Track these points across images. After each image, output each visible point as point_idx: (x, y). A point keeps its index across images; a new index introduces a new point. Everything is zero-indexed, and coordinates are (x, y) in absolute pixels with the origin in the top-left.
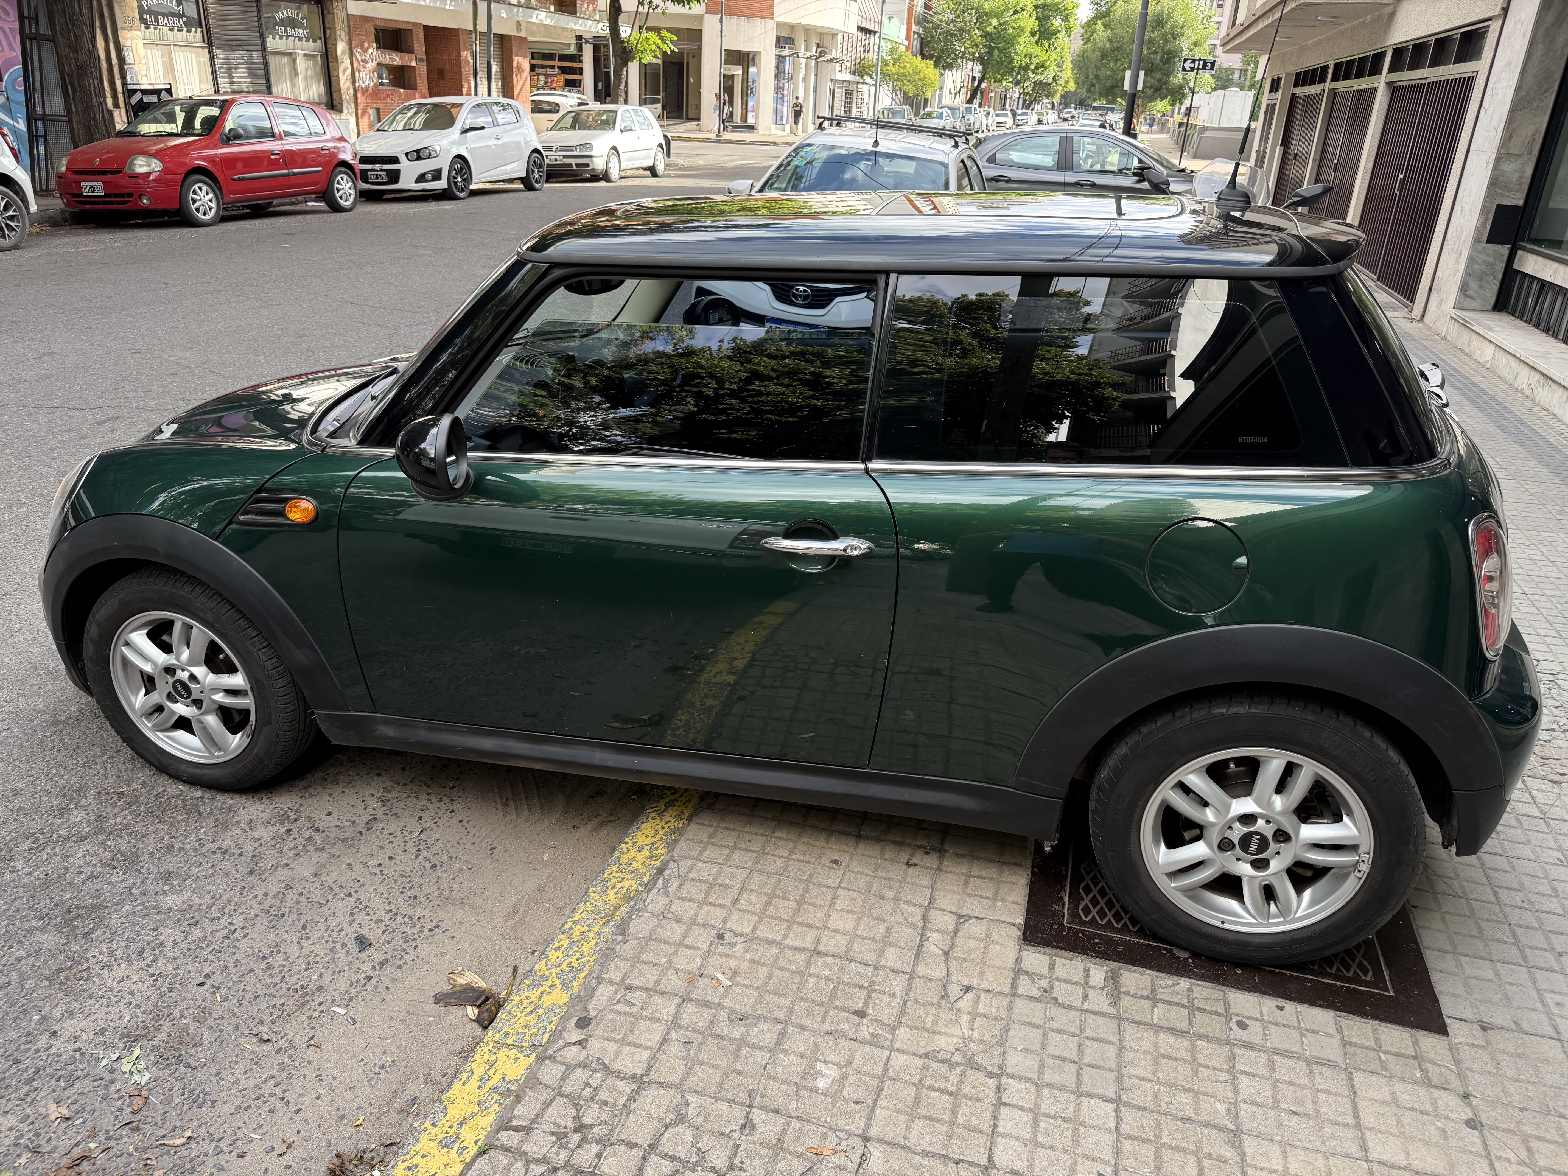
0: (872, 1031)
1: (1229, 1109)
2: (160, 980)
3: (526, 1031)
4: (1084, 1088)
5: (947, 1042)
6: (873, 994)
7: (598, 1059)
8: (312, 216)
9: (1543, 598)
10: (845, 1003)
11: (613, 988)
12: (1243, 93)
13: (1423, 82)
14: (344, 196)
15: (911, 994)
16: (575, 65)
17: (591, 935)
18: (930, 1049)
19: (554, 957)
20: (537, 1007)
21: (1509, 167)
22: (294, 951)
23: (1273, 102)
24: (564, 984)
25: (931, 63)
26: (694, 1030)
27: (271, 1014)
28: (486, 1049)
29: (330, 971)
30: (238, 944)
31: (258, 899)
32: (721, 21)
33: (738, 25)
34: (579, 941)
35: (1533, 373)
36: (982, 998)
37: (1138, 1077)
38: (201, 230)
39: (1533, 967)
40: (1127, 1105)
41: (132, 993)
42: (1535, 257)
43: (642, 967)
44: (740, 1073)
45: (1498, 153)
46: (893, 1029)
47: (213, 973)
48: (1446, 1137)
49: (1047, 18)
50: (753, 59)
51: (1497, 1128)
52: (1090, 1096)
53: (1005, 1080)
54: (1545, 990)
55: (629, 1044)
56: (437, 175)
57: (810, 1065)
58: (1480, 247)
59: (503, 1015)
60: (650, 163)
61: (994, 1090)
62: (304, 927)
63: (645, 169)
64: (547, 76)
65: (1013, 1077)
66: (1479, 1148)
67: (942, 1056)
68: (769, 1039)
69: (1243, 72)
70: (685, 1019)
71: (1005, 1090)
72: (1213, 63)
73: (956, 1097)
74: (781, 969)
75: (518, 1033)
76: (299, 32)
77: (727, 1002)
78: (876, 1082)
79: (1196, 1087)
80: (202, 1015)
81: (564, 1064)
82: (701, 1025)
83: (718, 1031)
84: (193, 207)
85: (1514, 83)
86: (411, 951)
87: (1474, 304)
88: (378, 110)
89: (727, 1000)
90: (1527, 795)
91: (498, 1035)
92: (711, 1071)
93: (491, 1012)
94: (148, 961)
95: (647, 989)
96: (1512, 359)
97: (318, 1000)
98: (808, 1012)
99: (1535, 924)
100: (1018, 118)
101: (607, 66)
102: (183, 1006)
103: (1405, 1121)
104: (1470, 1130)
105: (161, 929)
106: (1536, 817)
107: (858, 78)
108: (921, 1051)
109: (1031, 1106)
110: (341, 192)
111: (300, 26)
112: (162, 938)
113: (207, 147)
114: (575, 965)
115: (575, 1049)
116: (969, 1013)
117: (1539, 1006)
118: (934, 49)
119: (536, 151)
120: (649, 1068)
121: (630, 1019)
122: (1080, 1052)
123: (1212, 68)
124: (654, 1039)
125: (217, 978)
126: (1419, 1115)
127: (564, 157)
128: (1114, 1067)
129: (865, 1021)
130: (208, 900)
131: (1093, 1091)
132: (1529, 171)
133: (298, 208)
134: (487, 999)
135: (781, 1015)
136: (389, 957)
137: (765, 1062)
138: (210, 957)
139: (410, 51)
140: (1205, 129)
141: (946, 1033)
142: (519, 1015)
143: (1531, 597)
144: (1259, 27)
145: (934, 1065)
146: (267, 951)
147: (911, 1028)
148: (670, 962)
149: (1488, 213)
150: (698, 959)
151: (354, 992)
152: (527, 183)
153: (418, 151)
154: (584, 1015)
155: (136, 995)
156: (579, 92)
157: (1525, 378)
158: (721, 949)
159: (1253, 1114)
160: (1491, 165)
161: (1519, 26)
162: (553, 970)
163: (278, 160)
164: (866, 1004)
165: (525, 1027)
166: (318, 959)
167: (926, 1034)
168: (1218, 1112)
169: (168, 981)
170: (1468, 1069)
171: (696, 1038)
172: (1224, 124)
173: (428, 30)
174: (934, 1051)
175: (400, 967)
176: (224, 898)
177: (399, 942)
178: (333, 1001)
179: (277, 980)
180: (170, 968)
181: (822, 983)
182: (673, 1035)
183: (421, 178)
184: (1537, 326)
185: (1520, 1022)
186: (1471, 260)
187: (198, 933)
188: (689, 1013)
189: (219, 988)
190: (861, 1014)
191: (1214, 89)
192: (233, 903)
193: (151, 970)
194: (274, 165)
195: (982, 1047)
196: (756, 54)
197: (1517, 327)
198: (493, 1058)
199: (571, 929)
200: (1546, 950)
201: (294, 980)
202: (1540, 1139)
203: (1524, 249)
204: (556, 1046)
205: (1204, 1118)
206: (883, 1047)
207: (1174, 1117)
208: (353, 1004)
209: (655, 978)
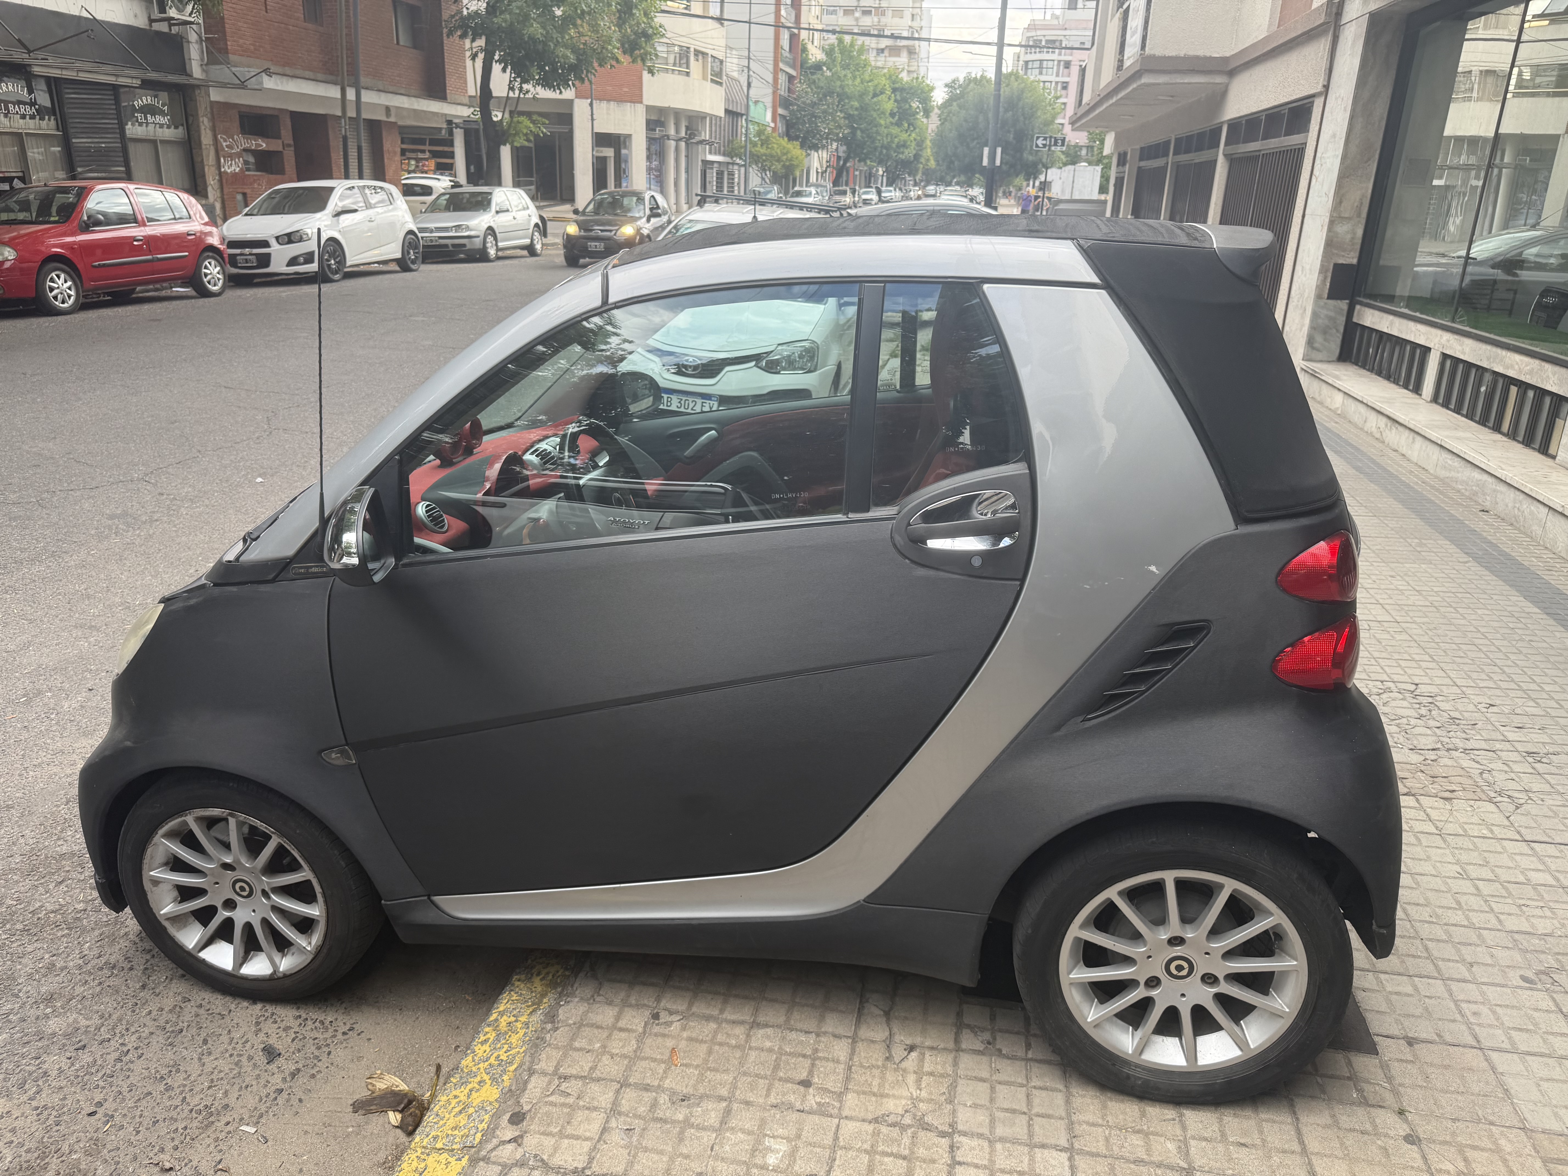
0: (818, 1100)
1: (1180, 1147)
2: (46, 1113)
3: (456, 1132)
4: (1036, 1140)
5: (895, 1105)
6: (817, 1062)
7: (536, 1156)
8: (178, 302)
9: (1414, 626)
10: (789, 1074)
11: (547, 1079)
12: (1091, 168)
13: (1258, 154)
14: (212, 281)
15: (856, 1059)
16: (446, 149)
17: (519, 1025)
18: (879, 1113)
19: (481, 1052)
20: (466, 1107)
21: (1342, 229)
22: (194, 1069)
23: (1122, 175)
24: (494, 1079)
25: (797, 144)
26: (636, 1116)
27: (173, 1139)
28: (414, 1156)
29: (236, 1087)
30: (131, 1066)
31: (153, 1015)
32: (591, 105)
33: (608, 109)
34: (506, 1033)
35: (1380, 417)
36: (927, 1056)
37: (1088, 1123)
38: (60, 318)
39: (1448, 979)
40: (1081, 1152)
41: (13, 1131)
42: (1372, 311)
43: (575, 1054)
44: (687, 1157)
45: (1331, 216)
46: (840, 1096)
47: (106, 1100)
48: (1388, 1156)
49: (905, 100)
50: (625, 142)
51: (1434, 1141)
52: (1043, 1146)
53: (957, 1138)
54: (1462, 1001)
55: (568, 1137)
56: (309, 258)
57: (758, 1142)
58: (1322, 303)
59: (429, 1118)
60: (527, 241)
61: (948, 1149)
62: (205, 1042)
63: (522, 248)
64: (418, 160)
65: (964, 1134)
66: (1419, 1163)
67: (891, 1120)
68: (713, 1119)
69: (1090, 148)
70: (625, 1105)
71: (958, 1148)
72: (1063, 140)
73: (909, 1161)
74: (721, 1044)
75: (448, 1136)
76: (159, 119)
77: (667, 1083)
78: (827, 1153)
79: (1145, 1127)
80: (95, 1148)
81: (499, 1164)
82: (642, 1110)
83: (660, 1114)
84: (51, 295)
85: (1340, 152)
86: (324, 1058)
87: (1320, 356)
88: (244, 194)
89: (668, 1081)
90: (1422, 813)
91: (426, 1140)
92: (656, 1157)
93: (416, 1116)
94: (31, 1093)
95: (581, 1077)
96: (1360, 406)
97: (224, 1120)
98: (752, 1087)
99: (1444, 937)
100: (883, 195)
101: (479, 149)
102: (72, 1139)
103: (1348, 1143)
104: (1409, 1146)
105: (44, 1057)
106: (1432, 834)
107: (727, 159)
108: (870, 1116)
109: (986, 1162)
110: (209, 277)
111: (162, 113)
112: (45, 1066)
113: (65, 234)
114: (503, 1057)
115: (510, 1147)
116: (915, 1072)
117: (1458, 1017)
118: (799, 130)
119: (410, 232)
120: (591, 1160)
121: (566, 1110)
122: (1029, 1102)
123: (1063, 145)
124: (593, 1128)
125: (109, 1106)
126: (1360, 1136)
127: (440, 238)
128: (1063, 1114)
129: (811, 1090)
130: (96, 1020)
131: (1045, 1141)
132: (1360, 232)
133: (163, 293)
134: (410, 1102)
135: (724, 1092)
136: (300, 1065)
137: (711, 1143)
138: (101, 1083)
139: (278, 136)
140: (1060, 201)
141: (894, 1096)
142: (447, 1116)
143: (1404, 625)
144: (1104, 106)
145: (884, 1129)
146: (164, 1071)
147: (858, 1093)
148: (604, 1047)
149: (1326, 271)
150: (634, 1042)
151: (263, 1108)
152: (403, 265)
153: (289, 235)
154: (517, 1110)
155: (18, 1133)
156: (450, 175)
157: (1374, 422)
158: (656, 1029)
159: (1203, 1149)
160: (1326, 228)
161: (1339, 102)
162: (481, 1065)
163: (142, 245)
164: (811, 1073)
165: (455, 1128)
166: (222, 1075)
167: (874, 1099)
168: (1169, 1151)
169: (54, 1113)
170: (1400, 1085)
171: (637, 1124)
172: (1076, 196)
173: (295, 116)
174: (883, 1115)
175: (313, 1076)
176: (115, 1017)
177: (311, 1049)
178: (242, 1119)
179: (177, 1102)
180: (56, 1099)
181: (764, 1055)
182: (613, 1123)
183: (293, 262)
184: (1379, 373)
185: (1442, 1034)
186: (1315, 315)
187: (85, 1058)
188: (628, 1099)
189: (112, 1116)
190: (806, 1083)
191: (1065, 164)
192: (124, 1022)
193: (34, 1103)
194: (138, 251)
195: (931, 1107)
196: (629, 136)
197: (1361, 376)
198: (423, 1165)
199: (496, 1020)
200: (1457, 961)
201: (196, 1100)
202: (1475, 1148)
203: (1362, 304)
204: (490, 1146)
205: (1156, 1158)
206: (831, 1116)
207: (1128, 1161)
208: (263, 1120)
209: (590, 1065)
